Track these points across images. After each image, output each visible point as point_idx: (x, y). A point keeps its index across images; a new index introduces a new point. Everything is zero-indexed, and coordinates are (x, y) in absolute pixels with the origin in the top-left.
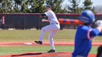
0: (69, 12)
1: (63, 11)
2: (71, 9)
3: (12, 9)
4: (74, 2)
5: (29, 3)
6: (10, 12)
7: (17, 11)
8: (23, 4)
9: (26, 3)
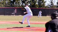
0: (49, 8)
1: (46, 7)
2: (50, 6)
3: (20, 5)
4: (52, 2)
5: (29, 2)
6: (19, 7)
7: (23, 7)
8: (26, 3)
9: (28, 3)
